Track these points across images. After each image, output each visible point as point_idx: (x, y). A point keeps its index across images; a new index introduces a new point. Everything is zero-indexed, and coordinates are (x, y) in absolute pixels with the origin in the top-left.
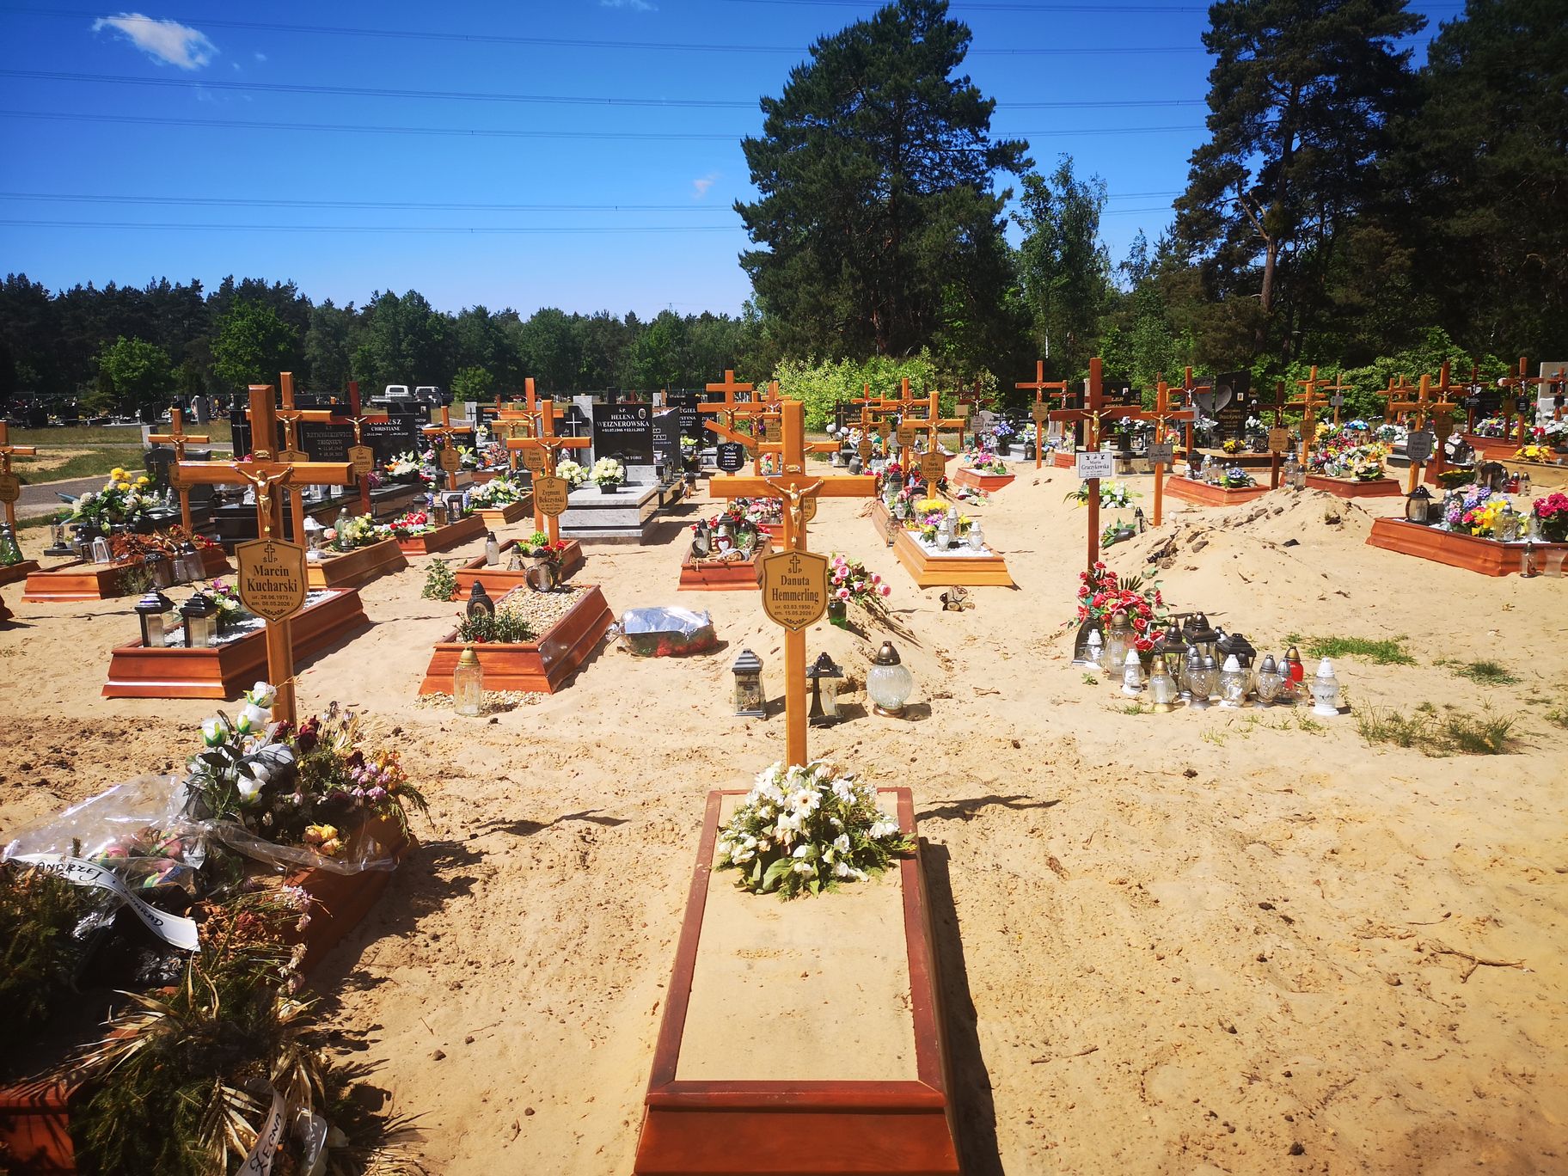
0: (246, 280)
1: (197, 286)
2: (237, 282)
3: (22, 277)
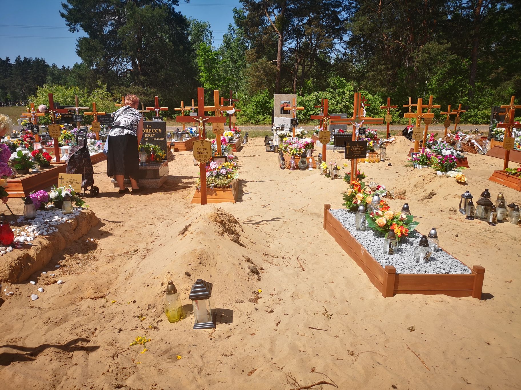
0: (25, 57)
1: (8, 59)
2: (22, 59)
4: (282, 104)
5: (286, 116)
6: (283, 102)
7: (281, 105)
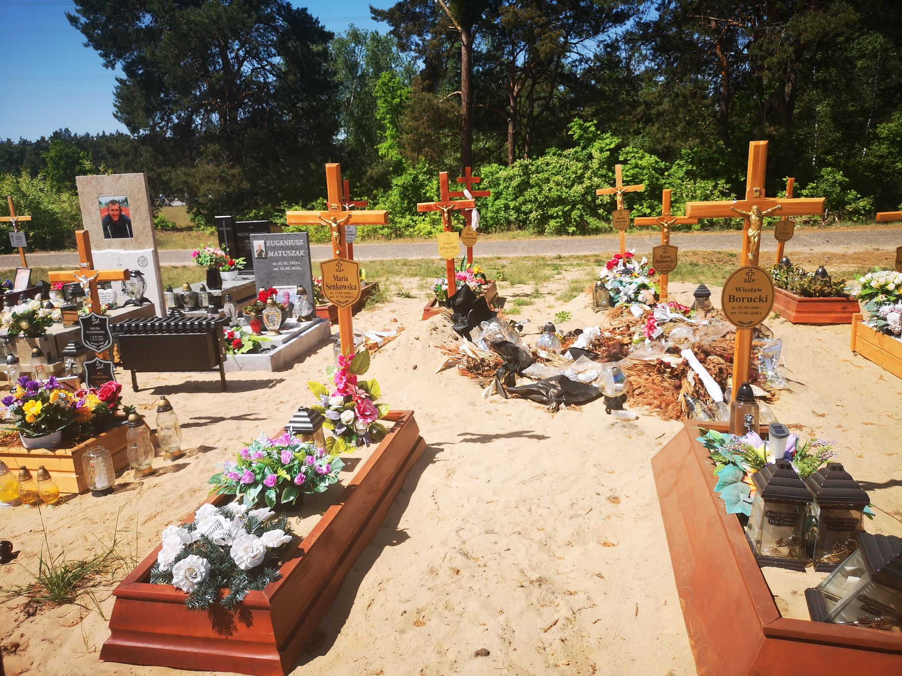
3: (67, 130)
4: (103, 206)
5: (123, 246)
6: (105, 200)
7: (101, 212)
